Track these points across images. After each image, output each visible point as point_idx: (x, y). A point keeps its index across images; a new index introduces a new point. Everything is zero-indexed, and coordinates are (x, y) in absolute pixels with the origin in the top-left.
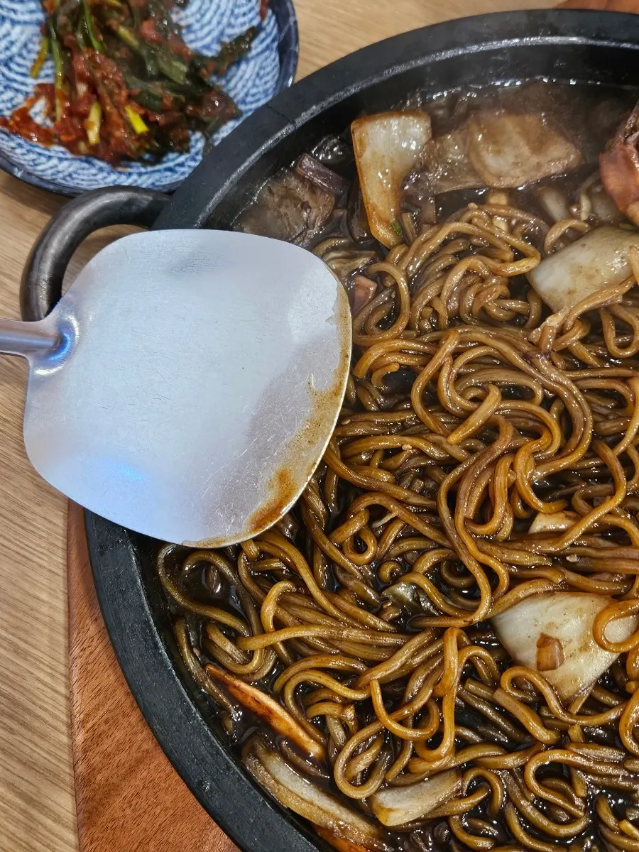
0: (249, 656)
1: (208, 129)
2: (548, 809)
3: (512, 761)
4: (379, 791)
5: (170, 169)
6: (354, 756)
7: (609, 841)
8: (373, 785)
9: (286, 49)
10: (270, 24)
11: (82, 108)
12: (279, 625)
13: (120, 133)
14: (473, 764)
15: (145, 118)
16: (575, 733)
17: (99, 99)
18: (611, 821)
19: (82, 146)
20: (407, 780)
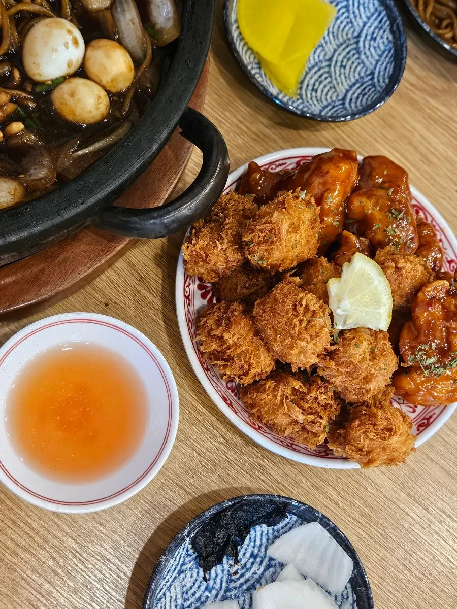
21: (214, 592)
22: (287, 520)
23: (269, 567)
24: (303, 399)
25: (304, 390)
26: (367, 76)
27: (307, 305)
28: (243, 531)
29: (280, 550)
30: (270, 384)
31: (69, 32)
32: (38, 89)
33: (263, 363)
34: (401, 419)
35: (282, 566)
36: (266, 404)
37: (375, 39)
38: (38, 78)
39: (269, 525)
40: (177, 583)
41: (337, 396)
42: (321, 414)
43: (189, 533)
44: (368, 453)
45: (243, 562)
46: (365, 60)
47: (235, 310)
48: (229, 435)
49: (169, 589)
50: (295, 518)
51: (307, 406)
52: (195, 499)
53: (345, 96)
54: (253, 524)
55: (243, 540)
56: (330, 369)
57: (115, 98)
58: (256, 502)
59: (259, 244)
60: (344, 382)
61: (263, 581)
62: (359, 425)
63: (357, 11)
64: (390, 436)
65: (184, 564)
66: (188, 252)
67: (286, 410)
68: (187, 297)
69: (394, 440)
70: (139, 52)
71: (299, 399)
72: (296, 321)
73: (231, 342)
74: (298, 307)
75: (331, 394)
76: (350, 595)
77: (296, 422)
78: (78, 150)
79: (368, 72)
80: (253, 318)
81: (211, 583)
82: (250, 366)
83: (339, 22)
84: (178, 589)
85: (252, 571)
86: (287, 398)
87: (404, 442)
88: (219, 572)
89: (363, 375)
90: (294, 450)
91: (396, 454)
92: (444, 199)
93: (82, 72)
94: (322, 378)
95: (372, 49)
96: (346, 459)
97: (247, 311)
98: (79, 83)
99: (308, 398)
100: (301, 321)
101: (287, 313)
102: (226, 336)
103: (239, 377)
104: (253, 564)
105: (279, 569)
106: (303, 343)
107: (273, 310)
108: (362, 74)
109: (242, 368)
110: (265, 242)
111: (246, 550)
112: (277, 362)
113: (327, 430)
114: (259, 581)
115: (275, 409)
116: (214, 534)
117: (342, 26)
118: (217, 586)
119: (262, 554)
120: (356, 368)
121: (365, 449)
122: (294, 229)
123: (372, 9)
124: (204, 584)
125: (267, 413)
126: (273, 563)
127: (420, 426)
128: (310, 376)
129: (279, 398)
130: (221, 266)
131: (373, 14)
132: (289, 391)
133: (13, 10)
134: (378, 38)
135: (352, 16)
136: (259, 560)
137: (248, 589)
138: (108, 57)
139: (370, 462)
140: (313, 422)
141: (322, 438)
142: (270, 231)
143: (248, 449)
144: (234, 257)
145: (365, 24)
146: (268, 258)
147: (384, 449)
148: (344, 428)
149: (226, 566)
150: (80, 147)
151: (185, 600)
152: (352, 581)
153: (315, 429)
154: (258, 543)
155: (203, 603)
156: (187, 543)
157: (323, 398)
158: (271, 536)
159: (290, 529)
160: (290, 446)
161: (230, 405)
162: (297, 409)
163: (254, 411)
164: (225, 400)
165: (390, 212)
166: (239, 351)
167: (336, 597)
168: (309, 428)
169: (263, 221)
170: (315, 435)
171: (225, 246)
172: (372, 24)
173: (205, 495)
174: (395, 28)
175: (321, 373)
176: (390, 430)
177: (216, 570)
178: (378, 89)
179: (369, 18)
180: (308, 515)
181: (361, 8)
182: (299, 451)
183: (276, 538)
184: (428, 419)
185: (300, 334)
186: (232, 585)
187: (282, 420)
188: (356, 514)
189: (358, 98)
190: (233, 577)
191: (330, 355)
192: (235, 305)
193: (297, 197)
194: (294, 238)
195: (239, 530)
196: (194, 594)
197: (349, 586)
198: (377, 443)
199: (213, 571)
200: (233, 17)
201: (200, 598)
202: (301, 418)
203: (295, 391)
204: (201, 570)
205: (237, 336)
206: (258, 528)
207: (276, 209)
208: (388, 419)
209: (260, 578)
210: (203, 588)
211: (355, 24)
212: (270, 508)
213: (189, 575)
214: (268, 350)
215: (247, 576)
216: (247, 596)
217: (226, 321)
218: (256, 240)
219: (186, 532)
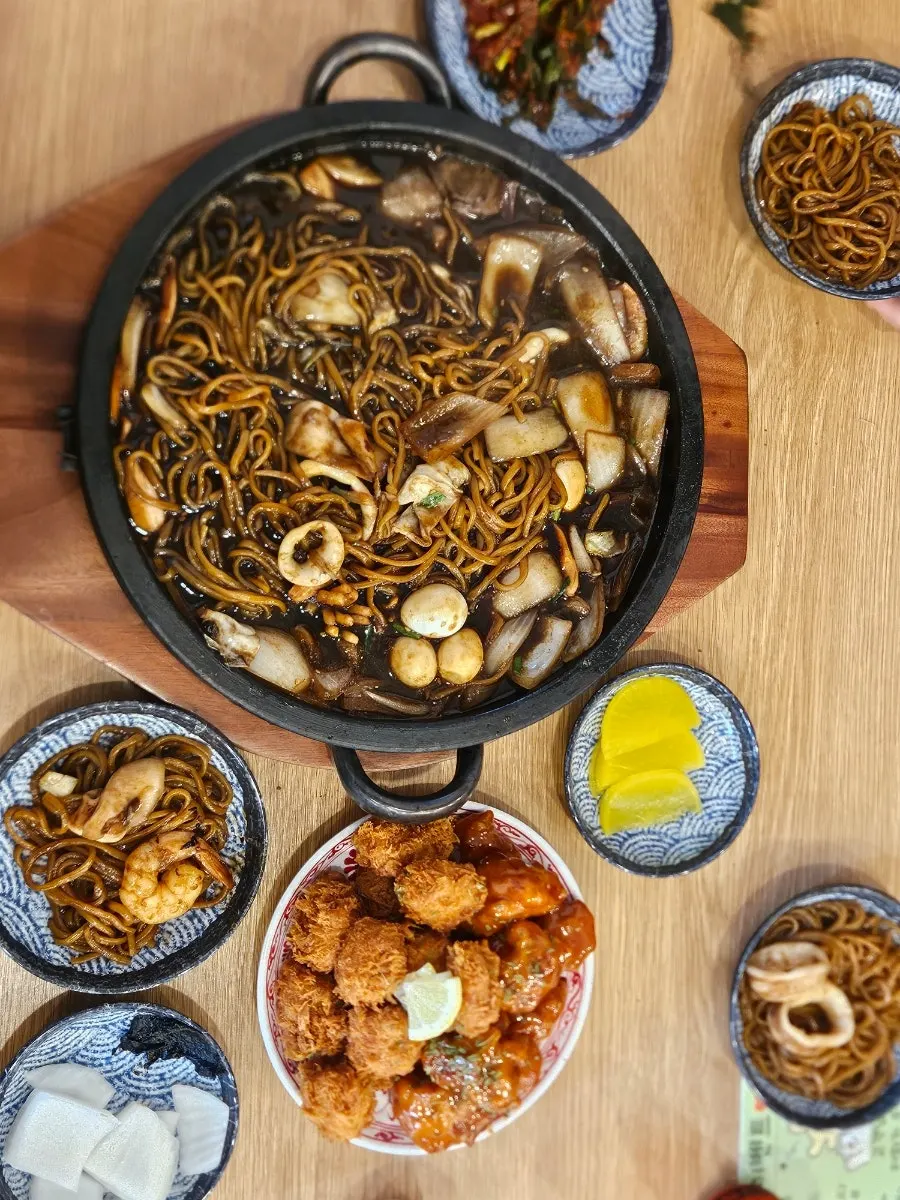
0: (192, 280)
1: (524, 113)
2: (193, 483)
3: (210, 452)
4: (156, 385)
5: (483, 100)
6: (172, 365)
7: (191, 526)
8: (159, 381)
9: (602, 143)
10: (615, 126)
11: (497, 16)
12: (219, 290)
13: (490, 53)
14: (198, 432)
15: (508, 67)
16: (244, 483)
17: (507, 28)
18: (204, 520)
19: (472, 28)
20: (172, 400)
21: (108, 1068)
22: (212, 1082)
23: (162, 1097)
24: (319, 1016)
25: (327, 1012)
26: (672, 838)
27: (390, 962)
28: (176, 1051)
29: (183, 1095)
30: (311, 980)
31: (456, 617)
32: (396, 626)
33: (323, 961)
34: (365, 1111)
35: (172, 1107)
36: (293, 989)
37: (711, 818)
38: (404, 620)
39: (197, 1070)
40: (95, 1031)
41: (344, 1042)
42: (318, 1041)
43: (142, 1010)
44: (316, 1103)
45: (150, 1072)
46: (685, 824)
47: (348, 903)
48: (249, 974)
49: (85, 1028)
50: (219, 1086)
51: (317, 1024)
52: (173, 990)
53: (636, 835)
54: (188, 1055)
55: (168, 1057)
56: (358, 1019)
57: (439, 682)
58: (207, 1044)
59: (413, 882)
60: (357, 1039)
61: (148, 1101)
62: (333, 1079)
63: (722, 781)
64: (342, 1112)
65: (113, 1024)
66: (366, 830)
67: (299, 1010)
68: (334, 851)
69: (341, 1119)
70: (492, 667)
71: (316, 1013)
72: (371, 964)
73: (319, 921)
74: (384, 957)
75: (340, 1036)
76: (190, 1185)
77: (297, 1026)
78: (372, 691)
79: (676, 837)
80: (352, 925)
81: (114, 1059)
82: (313, 952)
83: (700, 773)
84: (91, 1036)
85: (150, 1085)
86: (310, 1002)
87: (345, 1127)
88: (128, 1059)
89: (374, 1051)
90: (275, 1041)
91: (331, 1128)
92: (619, 993)
93: (436, 644)
94: (347, 1019)
95: (700, 822)
96: (298, 1087)
97: (356, 914)
98: (427, 651)
99: (323, 1020)
100: (374, 967)
101: (373, 951)
102: (321, 915)
103: (298, 950)
104: (155, 1081)
105: (167, 1107)
106: (358, 983)
107: (367, 938)
108: (669, 833)
109: (306, 947)
110: (418, 887)
111: (163, 1066)
112: (332, 973)
113: (308, 1057)
114: (146, 1097)
115: (294, 1000)
116: (156, 1030)
117: (700, 779)
118: (116, 1066)
119: (169, 1082)
120: (373, 1041)
121: (317, 1098)
122: (446, 903)
123: (734, 794)
124: (109, 1054)
125: (287, 995)
126: (168, 1097)
127: (382, 1134)
128: (341, 1009)
129: (305, 996)
130: (376, 865)
131: (730, 798)
132: (316, 1000)
133: (441, 560)
134: (714, 820)
135: (715, 780)
136: (162, 1083)
137: (131, 1094)
138: (462, 657)
139: (310, 1111)
140: (307, 1039)
141: (300, 1057)
142: (428, 884)
143: (249, 999)
144: (389, 869)
145: (717, 797)
146: (407, 899)
147: (328, 1115)
148: (323, 1068)
149: (137, 1060)
150: (374, 691)
151: (85, 1049)
152: (203, 1177)
153: (303, 1046)
154: (176, 1072)
155: (94, 1066)
156: (132, 1015)
157: (332, 1033)
158: (189, 1079)
159: (207, 1090)
160: (276, 1035)
161: (271, 959)
162: (307, 1018)
163: (281, 983)
164: (272, 950)
165: (534, 966)
166: (317, 934)
167: (179, 1174)
168: (299, 1039)
169: (433, 872)
170: (298, 1050)
171: (392, 856)
172: (722, 804)
173: (183, 995)
174: (730, 830)
175: (350, 1015)
176: (347, 1108)
177: (128, 1055)
178: (665, 860)
179: (724, 797)
180: (228, 1095)
181: (728, 783)
182: (277, 1046)
183: (191, 1084)
184: (394, 1137)
185: (363, 975)
186: (125, 1078)
187: (289, 1012)
188: (264, 1138)
189: (642, 847)
190: (132, 1074)
191: (369, 1011)
192: (353, 901)
193: (475, 882)
194: (438, 907)
195: (174, 1048)
196: (95, 1052)
197: (197, 1178)
198: (328, 1104)
199: (125, 1053)
200: (613, 690)
201: (95, 1059)
202: (302, 1027)
203: (319, 1005)
204: (119, 1042)
205: (328, 923)
206: (188, 1062)
207: (450, 875)
208: (355, 1100)
209: (148, 1097)
210: (105, 1055)
211: (711, 789)
212: (211, 1059)
213: (108, 1035)
214: (337, 956)
215: (142, 1085)
216: (126, 1098)
217: (333, 903)
218: (414, 878)
219: (142, 1007)
